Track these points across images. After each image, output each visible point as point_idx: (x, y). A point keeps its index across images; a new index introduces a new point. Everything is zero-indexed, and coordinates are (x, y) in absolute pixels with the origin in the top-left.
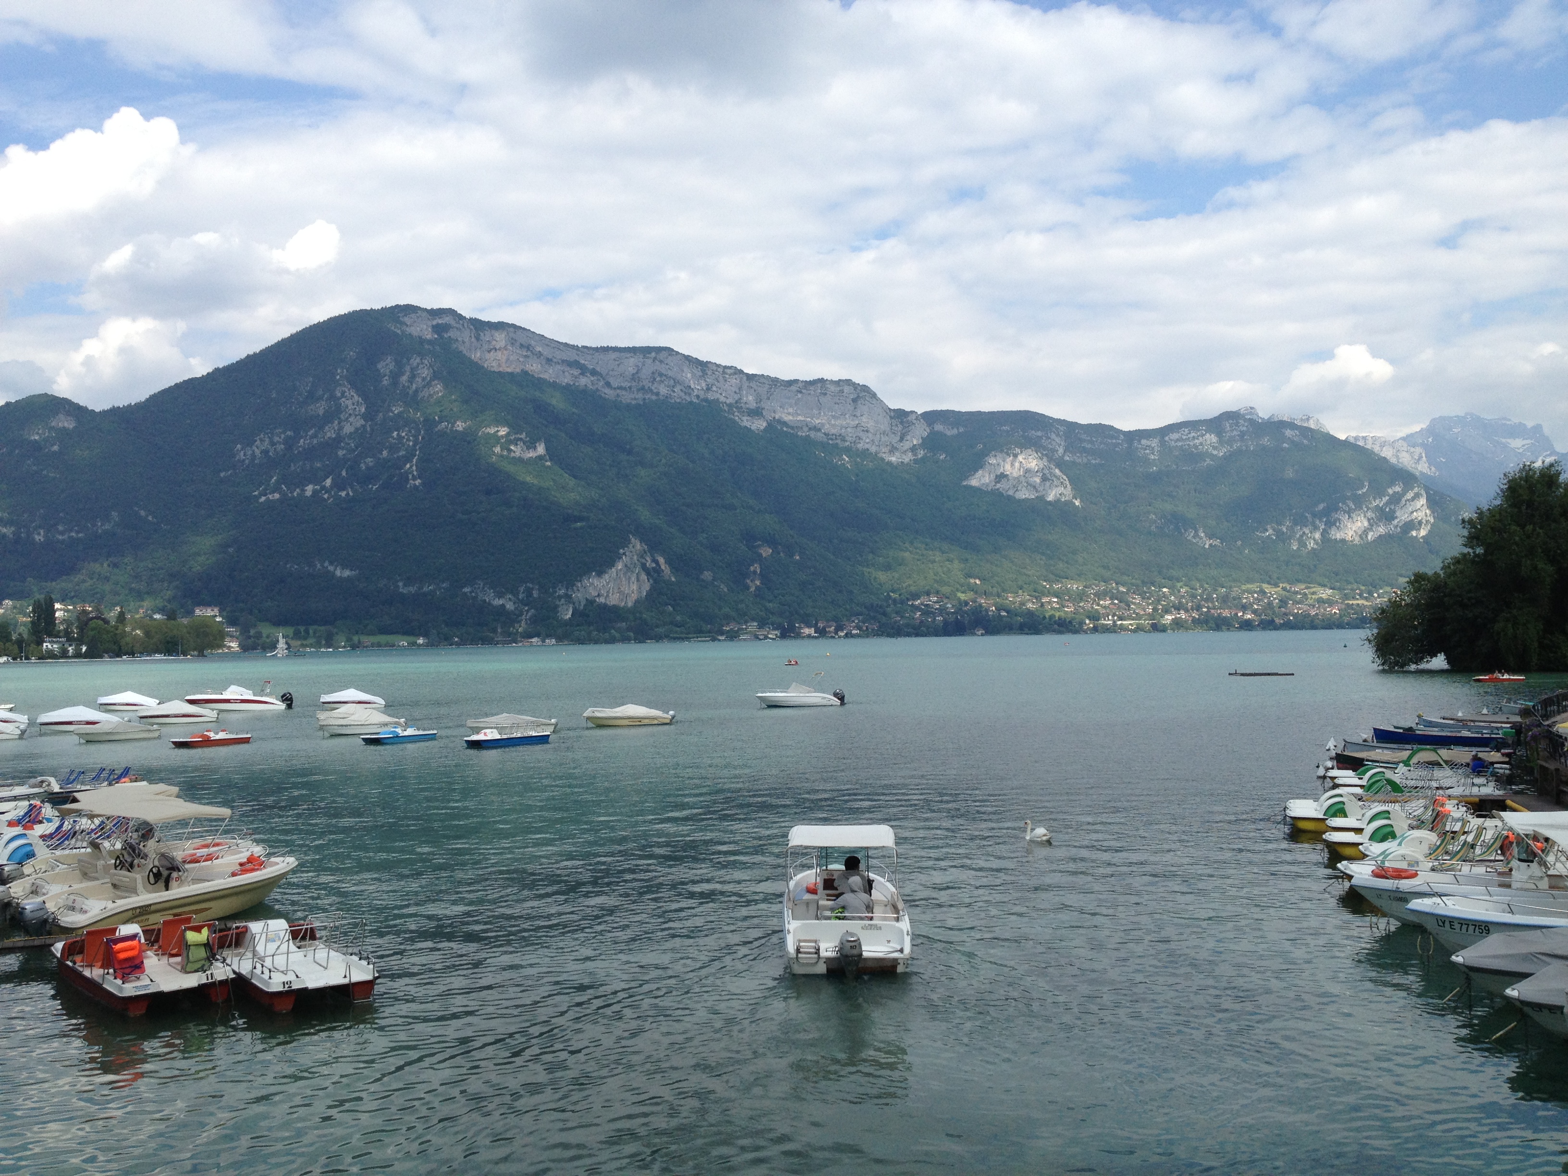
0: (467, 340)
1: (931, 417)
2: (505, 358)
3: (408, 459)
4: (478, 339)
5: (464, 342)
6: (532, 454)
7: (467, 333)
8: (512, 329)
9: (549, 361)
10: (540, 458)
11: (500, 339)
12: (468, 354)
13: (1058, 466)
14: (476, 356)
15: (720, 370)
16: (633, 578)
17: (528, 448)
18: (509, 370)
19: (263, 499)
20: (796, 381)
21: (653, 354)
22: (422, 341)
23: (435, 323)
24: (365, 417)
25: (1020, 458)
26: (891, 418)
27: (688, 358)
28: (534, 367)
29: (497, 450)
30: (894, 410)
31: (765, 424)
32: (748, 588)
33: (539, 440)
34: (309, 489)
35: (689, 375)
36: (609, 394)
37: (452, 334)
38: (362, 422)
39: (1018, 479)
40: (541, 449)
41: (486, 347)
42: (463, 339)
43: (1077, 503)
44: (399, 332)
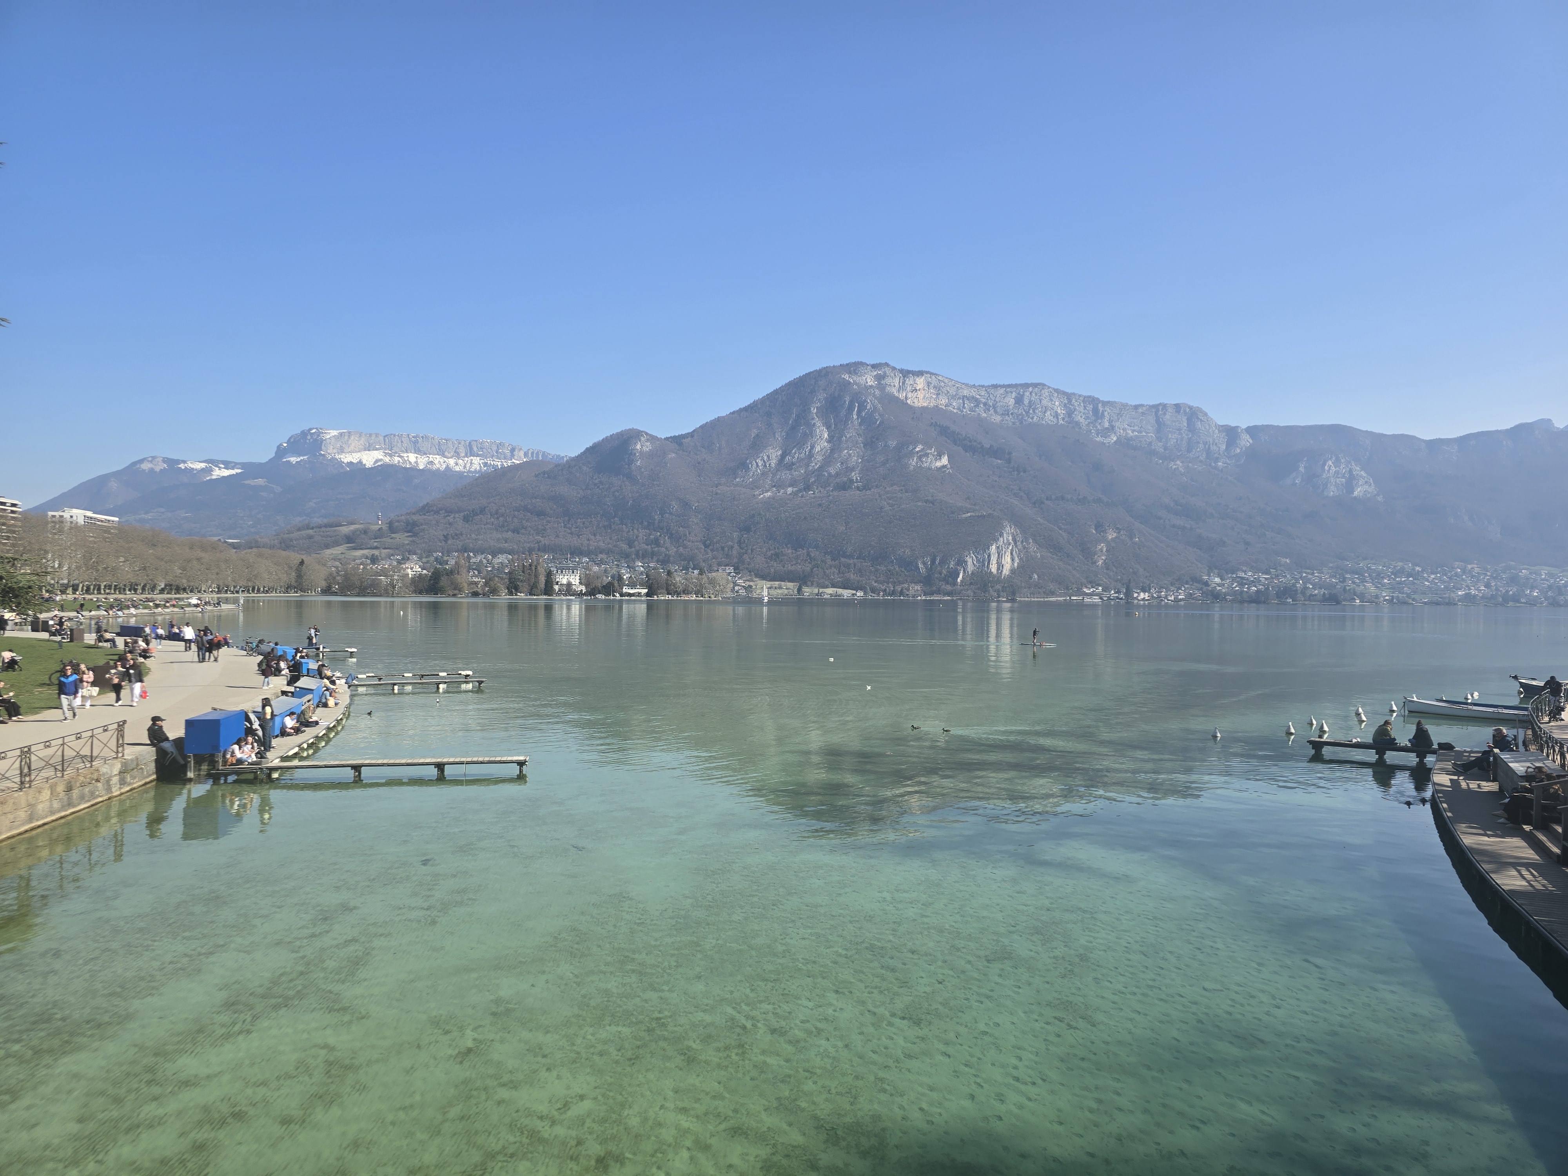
0: (896, 385)
1: (1252, 431)
2: (922, 396)
3: (852, 469)
4: (904, 383)
5: (894, 386)
6: (939, 464)
7: (897, 380)
8: (929, 375)
9: (953, 397)
10: (944, 466)
11: (920, 382)
12: (897, 395)
13: (1362, 469)
14: (902, 396)
15: (1082, 398)
16: (1008, 554)
17: (936, 460)
18: (925, 405)
19: (762, 496)
20: (1142, 405)
21: (1031, 389)
22: (867, 388)
23: (875, 373)
24: (829, 441)
25: (1330, 463)
26: (1219, 431)
27: (1056, 390)
28: (943, 401)
29: (913, 462)
30: (1222, 426)
31: (1115, 439)
32: (1094, 563)
33: (944, 454)
34: (790, 490)
35: (1057, 403)
36: (997, 419)
37: (887, 381)
38: (826, 444)
39: (1328, 478)
40: (945, 461)
41: (909, 388)
42: (894, 383)
43: (1380, 499)
44: (852, 381)
